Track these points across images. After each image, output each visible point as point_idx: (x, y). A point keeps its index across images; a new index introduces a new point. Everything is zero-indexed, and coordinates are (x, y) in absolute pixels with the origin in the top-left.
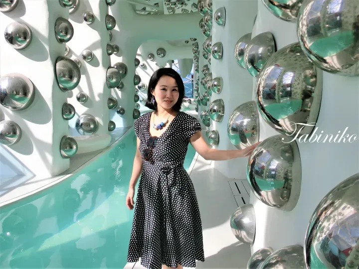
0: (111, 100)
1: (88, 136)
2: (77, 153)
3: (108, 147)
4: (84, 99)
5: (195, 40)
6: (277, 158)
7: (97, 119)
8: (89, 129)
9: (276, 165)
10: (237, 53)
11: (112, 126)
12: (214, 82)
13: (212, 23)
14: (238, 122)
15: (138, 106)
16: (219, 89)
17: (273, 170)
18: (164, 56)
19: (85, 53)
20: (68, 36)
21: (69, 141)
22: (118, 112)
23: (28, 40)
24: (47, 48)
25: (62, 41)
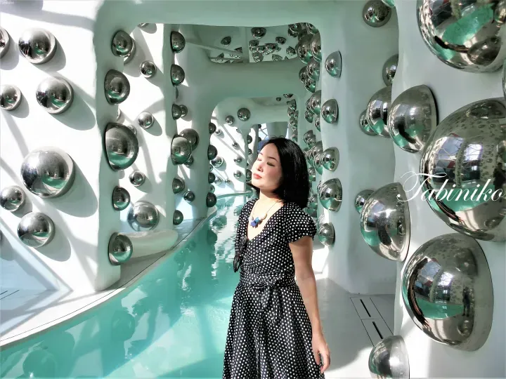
0: (177, 181)
1: (145, 232)
2: (132, 257)
3: (173, 248)
4: (140, 179)
5: (291, 96)
6: (452, 271)
7: (158, 208)
8: (147, 222)
9: (450, 280)
10: (371, 114)
11: (179, 218)
12: (326, 155)
13: (319, 73)
14: (378, 214)
15: (212, 188)
16: (333, 165)
17: (446, 288)
18: (248, 118)
19: (142, 117)
20: (123, 95)
21: (120, 240)
22: (186, 198)
23: (68, 102)
24: (94, 111)
25: (113, 102)
